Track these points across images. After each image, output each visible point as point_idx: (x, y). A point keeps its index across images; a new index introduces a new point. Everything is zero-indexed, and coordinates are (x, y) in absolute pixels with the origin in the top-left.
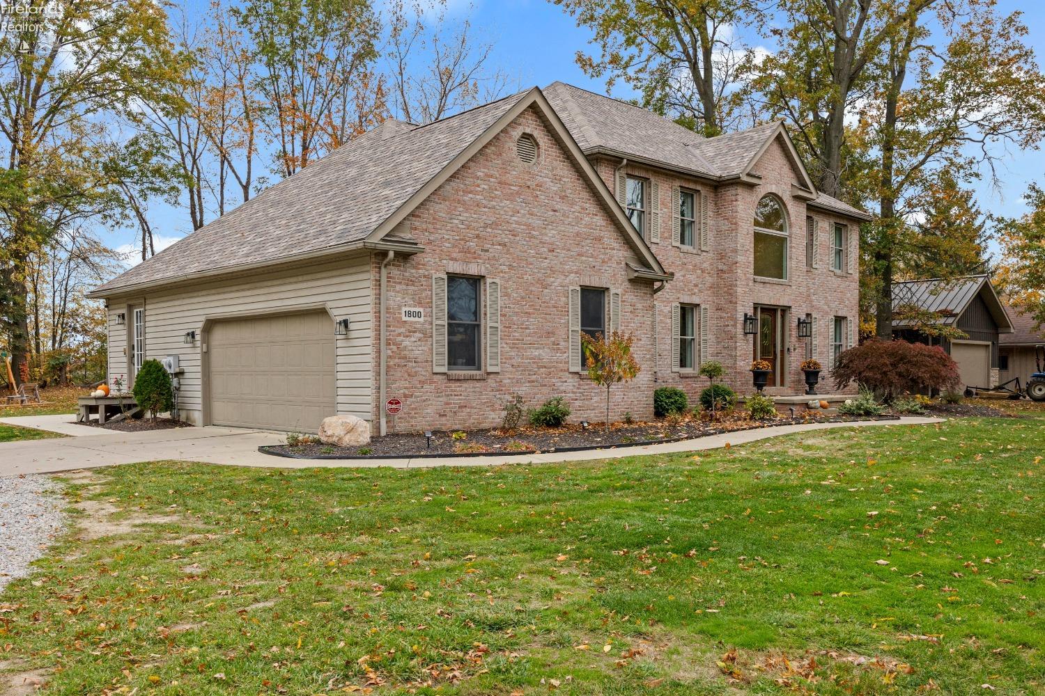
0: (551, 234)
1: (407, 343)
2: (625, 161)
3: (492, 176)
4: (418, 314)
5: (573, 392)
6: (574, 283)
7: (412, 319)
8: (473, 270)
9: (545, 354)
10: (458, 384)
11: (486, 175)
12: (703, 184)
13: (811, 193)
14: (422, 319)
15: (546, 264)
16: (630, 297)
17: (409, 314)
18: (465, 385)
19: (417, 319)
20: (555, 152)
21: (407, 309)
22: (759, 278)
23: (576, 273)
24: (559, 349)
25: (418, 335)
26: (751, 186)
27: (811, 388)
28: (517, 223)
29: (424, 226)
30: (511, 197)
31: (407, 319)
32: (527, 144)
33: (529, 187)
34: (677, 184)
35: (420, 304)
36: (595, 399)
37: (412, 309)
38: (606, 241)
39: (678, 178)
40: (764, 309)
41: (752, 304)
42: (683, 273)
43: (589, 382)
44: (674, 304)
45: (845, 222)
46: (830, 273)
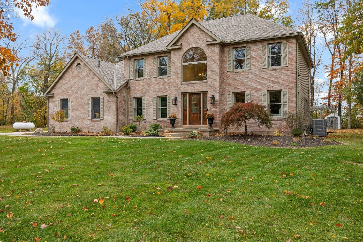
0: (84, 86)
2: (128, 57)
4: (55, 108)
5: (89, 125)
6: (90, 97)
8: (65, 98)
9: (82, 115)
11: (69, 76)
12: (168, 53)
15: (82, 93)
16: (107, 98)
17: (53, 108)
23: (90, 94)
24: (85, 114)
27: (211, 126)
28: (76, 85)
29: (56, 90)
30: (74, 80)
32: (79, 66)
33: (78, 76)
34: (156, 56)
35: (55, 106)
36: (96, 126)
38: (99, 84)
39: (156, 54)
40: (191, 94)
41: (180, 93)
42: (158, 86)
43: (94, 122)
44: (153, 97)
45: (279, 41)
46: (263, 70)
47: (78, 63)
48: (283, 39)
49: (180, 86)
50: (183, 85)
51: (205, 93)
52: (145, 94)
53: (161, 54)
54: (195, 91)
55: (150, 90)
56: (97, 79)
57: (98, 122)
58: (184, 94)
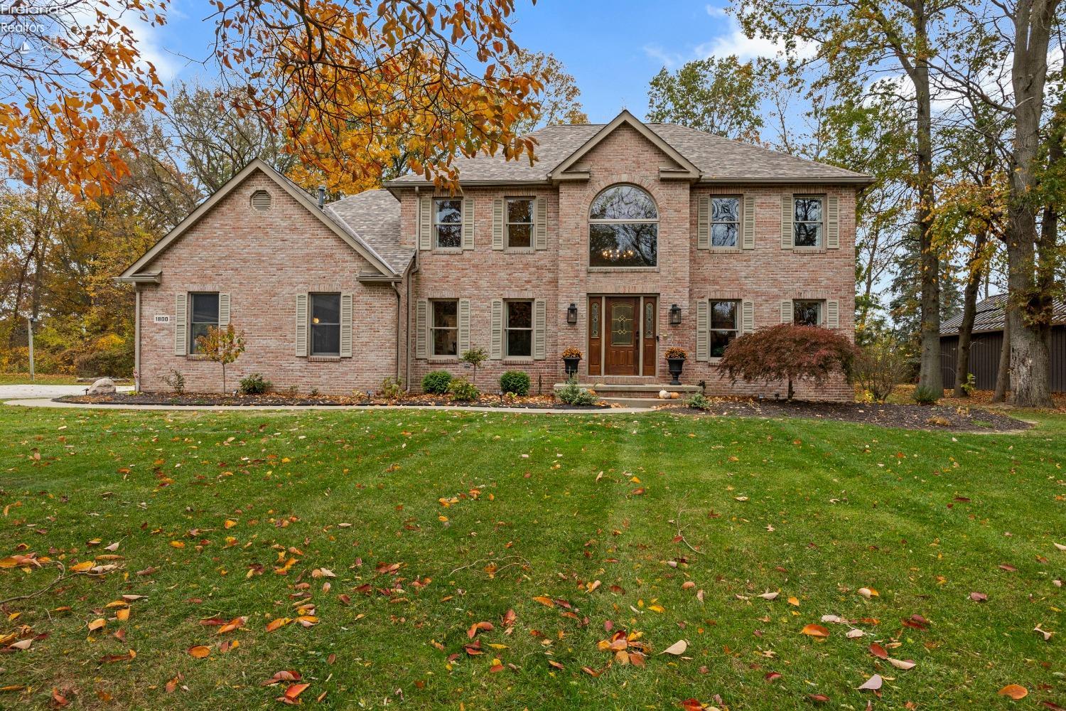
1: (157, 337)
2: (417, 189)
3: (226, 225)
4: (166, 319)
5: (301, 372)
6: (303, 291)
7: (161, 322)
8: (209, 288)
9: (273, 344)
10: (196, 363)
11: (222, 225)
12: (538, 189)
13: (688, 172)
14: (168, 322)
15: (274, 279)
16: (366, 298)
17: (159, 319)
18: (201, 364)
19: (165, 322)
20: (283, 199)
21: (158, 316)
22: (595, 269)
23: (305, 283)
24: (286, 339)
25: (166, 332)
26: (584, 182)
27: (676, 378)
28: (249, 253)
29: (171, 264)
30: (243, 237)
31: (157, 322)
32: (260, 198)
33: (260, 227)
34: (501, 194)
35: (167, 312)
36: (325, 377)
37: (161, 316)
38: (337, 256)
39: (502, 190)
41: (585, 295)
42: (508, 272)
43: (318, 364)
44: (493, 300)
45: (821, 191)
46: (783, 251)
47: (260, 188)
48: (829, 186)
49: (583, 275)
50: (592, 275)
52: (466, 293)
53: (518, 190)
54: (627, 292)
55: (483, 283)
56: (331, 242)
57: (332, 365)
58: (593, 298)
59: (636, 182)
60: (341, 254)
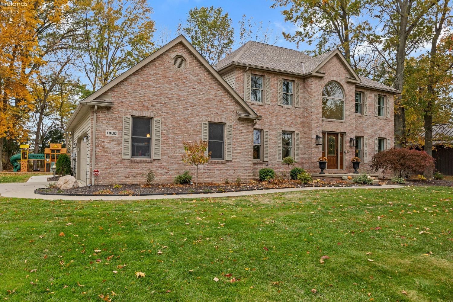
0: (192, 99)
1: (108, 145)
2: (248, 68)
3: (158, 74)
4: (115, 133)
5: (204, 169)
6: (205, 121)
7: (111, 135)
8: (146, 114)
10: (137, 164)
11: (155, 73)
12: (296, 78)
13: (357, 80)
14: (117, 135)
15: (188, 112)
16: (239, 127)
17: (110, 133)
18: (140, 165)
19: (114, 135)
20: (195, 63)
21: (109, 131)
22: (325, 119)
23: (206, 116)
25: (115, 142)
26: (321, 78)
28: (172, 94)
29: (119, 95)
30: (169, 83)
31: (108, 135)
32: (180, 60)
33: (179, 78)
34: (281, 77)
35: (116, 129)
36: (217, 172)
37: (111, 131)
38: (224, 102)
39: (282, 75)
40: (330, 134)
41: (321, 131)
42: (284, 117)
43: (213, 165)
44: (278, 131)
45: (385, 94)
46: (375, 117)
47: (179, 54)
48: (389, 93)
49: (321, 122)
50: (324, 122)
51: (343, 134)
52: (267, 126)
53: (288, 76)
54: (336, 131)
55: (274, 122)
56: (221, 92)
57: (221, 165)
58: (324, 133)
59: (339, 81)
60: (227, 100)
